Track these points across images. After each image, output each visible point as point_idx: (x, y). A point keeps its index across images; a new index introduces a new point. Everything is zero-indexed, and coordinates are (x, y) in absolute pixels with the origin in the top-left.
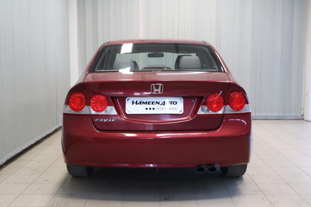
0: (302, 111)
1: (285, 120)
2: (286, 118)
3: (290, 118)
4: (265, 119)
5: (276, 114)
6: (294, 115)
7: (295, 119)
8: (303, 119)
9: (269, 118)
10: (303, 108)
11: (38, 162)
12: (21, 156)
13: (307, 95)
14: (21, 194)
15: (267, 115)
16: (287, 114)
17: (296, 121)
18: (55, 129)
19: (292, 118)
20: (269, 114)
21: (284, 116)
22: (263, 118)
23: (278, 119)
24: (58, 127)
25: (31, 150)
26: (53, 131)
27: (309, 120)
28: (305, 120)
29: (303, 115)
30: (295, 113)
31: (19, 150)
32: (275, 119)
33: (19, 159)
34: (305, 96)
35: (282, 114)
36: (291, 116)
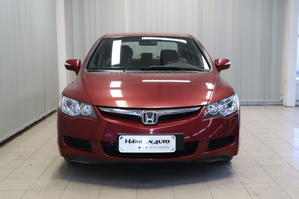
0: (282, 97)
1: (265, 106)
2: (266, 104)
3: (269, 104)
4: (246, 105)
5: (256, 100)
6: (273, 101)
7: (275, 105)
8: (282, 105)
9: (249, 104)
10: (282, 94)
11: (25, 148)
12: (8, 143)
13: (286, 82)
14: (5, 178)
15: (247, 101)
16: (266, 100)
17: (276, 106)
18: (43, 116)
19: (271, 104)
20: (250, 100)
21: (264, 102)
22: (244, 104)
23: (258, 105)
24: (46, 115)
25: (19, 136)
26: (41, 118)
27: (288, 106)
28: (284, 106)
29: (282, 101)
30: (274, 99)
31: (6, 136)
32: (255, 105)
33: (6, 145)
34: (284, 83)
35: (262, 100)
36: (270, 102)
